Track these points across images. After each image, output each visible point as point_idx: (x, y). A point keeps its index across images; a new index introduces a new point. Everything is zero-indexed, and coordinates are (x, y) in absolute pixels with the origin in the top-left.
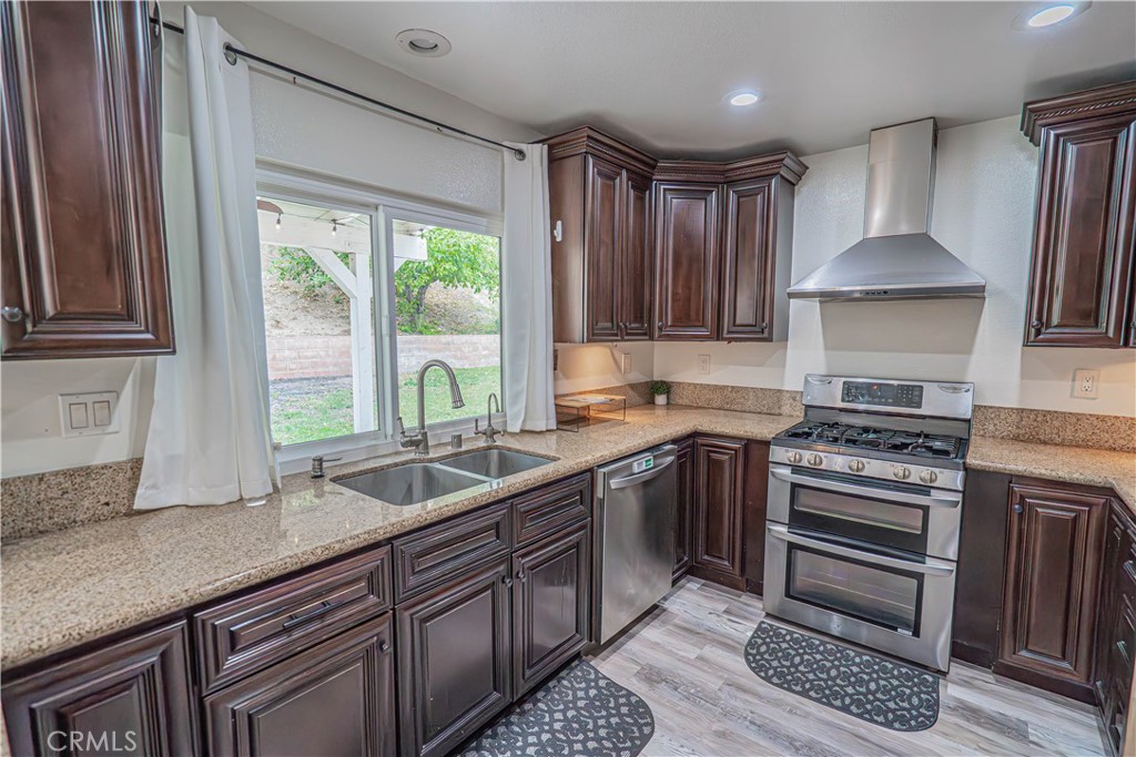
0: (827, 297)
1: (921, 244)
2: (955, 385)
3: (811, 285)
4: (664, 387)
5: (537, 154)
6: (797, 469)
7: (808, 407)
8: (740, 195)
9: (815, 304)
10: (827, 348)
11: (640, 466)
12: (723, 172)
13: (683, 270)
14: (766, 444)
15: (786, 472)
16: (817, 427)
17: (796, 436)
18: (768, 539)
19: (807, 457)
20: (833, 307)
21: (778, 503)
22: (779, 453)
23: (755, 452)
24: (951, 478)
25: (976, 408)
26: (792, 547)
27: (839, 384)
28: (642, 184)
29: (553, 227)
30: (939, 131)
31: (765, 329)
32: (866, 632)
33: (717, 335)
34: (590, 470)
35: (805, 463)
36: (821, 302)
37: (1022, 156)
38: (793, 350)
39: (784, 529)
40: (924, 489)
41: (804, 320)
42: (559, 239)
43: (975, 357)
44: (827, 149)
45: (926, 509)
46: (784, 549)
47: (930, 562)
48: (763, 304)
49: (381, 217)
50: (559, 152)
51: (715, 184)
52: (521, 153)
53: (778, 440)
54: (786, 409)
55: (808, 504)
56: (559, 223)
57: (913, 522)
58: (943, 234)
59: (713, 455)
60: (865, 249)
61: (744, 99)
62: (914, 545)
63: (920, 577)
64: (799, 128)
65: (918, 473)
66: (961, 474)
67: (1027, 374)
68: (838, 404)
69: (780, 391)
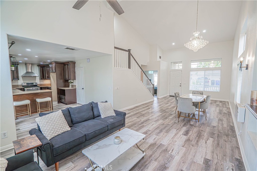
6: (27, 89)
14: (24, 88)
24: (39, 88)
38: (19, 81)
67: (40, 82)
68: (26, 85)
69: (18, 85)
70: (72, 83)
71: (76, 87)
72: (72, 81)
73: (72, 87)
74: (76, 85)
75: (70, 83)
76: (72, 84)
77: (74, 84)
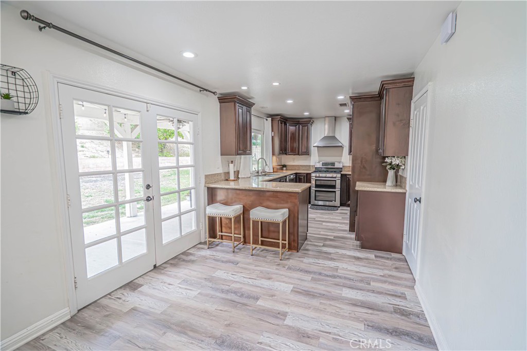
1: (333, 138)
2: (340, 162)
3: (315, 145)
4: (284, 166)
5: (270, 119)
6: (316, 177)
7: (316, 168)
8: (302, 126)
9: (316, 148)
10: (319, 156)
11: (292, 177)
12: (299, 122)
13: (292, 141)
14: (310, 174)
15: (314, 178)
16: (318, 170)
19: (318, 175)
20: (319, 148)
21: (313, 184)
22: (313, 175)
23: (308, 176)
24: (339, 175)
25: (343, 166)
26: (316, 191)
27: (321, 163)
28: (285, 124)
31: (307, 153)
32: (327, 203)
33: (299, 154)
34: (286, 176)
35: (317, 176)
37: (347, 124)
38: (312, 157)
39: (314, 188)
40: (335, 178)
41: (314, 151)
42: (273, 135)
43: (343, 157)
44: (317, 118)
45: (335, 181)
46: (314, 192)
47: (337, 189)
48: (308, 148)
50: (273, 120)
51: (297, 124)
52: (266, 119)
53: (312, 173)
54: (311, 169)
55: (318, 183)
56: (273, 133)
57: (333, 183)
58: (337, 136)
60: (326, 138)
61: (306, 114)
62: (334, 187)
63: (335, 192)
65: (335, 175)
68: (321, 166)
69: (310, 166)
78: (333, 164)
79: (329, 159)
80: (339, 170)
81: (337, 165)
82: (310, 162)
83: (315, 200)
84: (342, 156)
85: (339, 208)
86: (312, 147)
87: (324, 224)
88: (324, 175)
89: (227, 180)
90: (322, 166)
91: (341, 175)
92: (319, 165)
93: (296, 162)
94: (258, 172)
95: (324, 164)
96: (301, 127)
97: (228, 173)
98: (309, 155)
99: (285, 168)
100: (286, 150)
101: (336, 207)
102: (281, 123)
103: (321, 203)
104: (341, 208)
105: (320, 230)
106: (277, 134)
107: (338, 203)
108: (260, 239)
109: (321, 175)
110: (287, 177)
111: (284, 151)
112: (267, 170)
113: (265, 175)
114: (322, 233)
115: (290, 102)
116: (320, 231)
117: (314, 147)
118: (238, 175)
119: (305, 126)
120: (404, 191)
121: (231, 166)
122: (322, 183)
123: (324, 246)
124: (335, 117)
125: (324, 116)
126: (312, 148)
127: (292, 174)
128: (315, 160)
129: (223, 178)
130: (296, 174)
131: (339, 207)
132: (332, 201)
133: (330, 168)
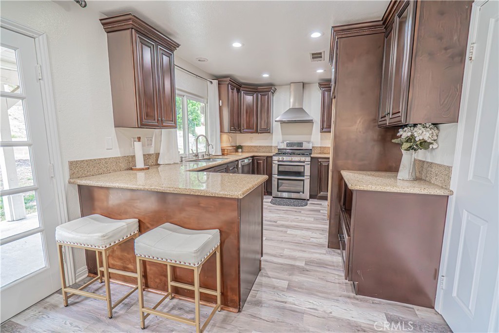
0: (282, 122)
1: (301, 110)
2: (309, 142)
3: (277, 119)
5: (215, 82)
6: (279, 161)
7: (279, 149)
8: (262, 95)
9: (279, 124)
10: (282, 135)
11: (246, 161)
12: (256, 89)
13: (248, 114)
14: (271, 157)
15: (276, 162)
16: (281, 152)
17: (278, 154)
18: (273, 178)
19: (281, 158)
20: (283, 124)
21: (275, 170)
22: (275, 158)
23: (269, 159)
24: (308, 159)
25: (313, 147)
26: (278, 179)
27: (285, 143)
28: (238, 91)
29: (219, 102)
30: (304, 85)
31: (267, 130)
32: (294, 195)
33: (257, 132)
34: (237, 161)
35: (281, 160)
36: (281, 123)
37: (319, 92)
38: (274, 136)
39: (276, 176)
40: (304, 162)
41: (276, 127)
42: (221, 105)
43: (312, 136)
44: (280, 85)
45: (304, 166)
46: (276, 180)
47: (305, 177)
48: (268, 123)
49: (185, 98)
50: (220, 83)
51: (255, 92)
52: (211, 82)
53: (274, 155)
54: (273, 151)
55: (281, 169)
56: (221, 101)
57: (301, 170)
58: (305, 108)
59: (259, 161)
60: (291, 111)
61: (266, 76)
62: (302, 174)
63: (303, 180)
64: (276, 81)
65: (303, 159)
66: (310, 158)
67: (321, 139)
68: (286, 148)
69: (271, 146)
70: (424, 144)
71: (454, 185)
72: (422, 134)
73: (417, 179)
74: (449, 168)
75: (406, 145)
76: (421, 155)
77: (438, 161)
78: (300, 144)
79: (296, 139)
80: (309, 152)
81: (306, 146)
82: (272, 143)
83: (278, 191)
84: (311, 134)
85: (309, 202)
86: (274, 121)
87: (289, 231)
88: (289, 158)
89: (131, 169)
90: (287, 146)
91: (311, 158)
92: (283, 146)
93: (253, 142)
94: (197, 155)
95: (288, 144)
96: (259, 96)
97: (133, 157)
98: (269, 132)
99: (240, 150)
100: (239, 126)
101: (305, 200)
102: (233, 89)
103: (285, 195)
104: (311, 201)
105: (283, 245)
106: (226, 103)
107: (307, 195)
108: (171, 284)
109: (285, 158)
110: (240, 161)
111: (236, 127)
112: (213, 152)
113: (209, 159)
114: (287, 252)
115: (237, 45)
116: (283, 249)
117: (276, 121)
118: (157, 160)
119: (265, 95)
120: (446, 193)
121: (138, 145)
122: (287, 169)
123: (290, 288)
124: (304, 84)
125: (289, 82)
126: (275, 123)
127: (247, 158)
128: (277, 139)
129: (123, 165)
130: (253, 157)
131: (308, 200)
132: (299, 193)
133: (297, 149)
